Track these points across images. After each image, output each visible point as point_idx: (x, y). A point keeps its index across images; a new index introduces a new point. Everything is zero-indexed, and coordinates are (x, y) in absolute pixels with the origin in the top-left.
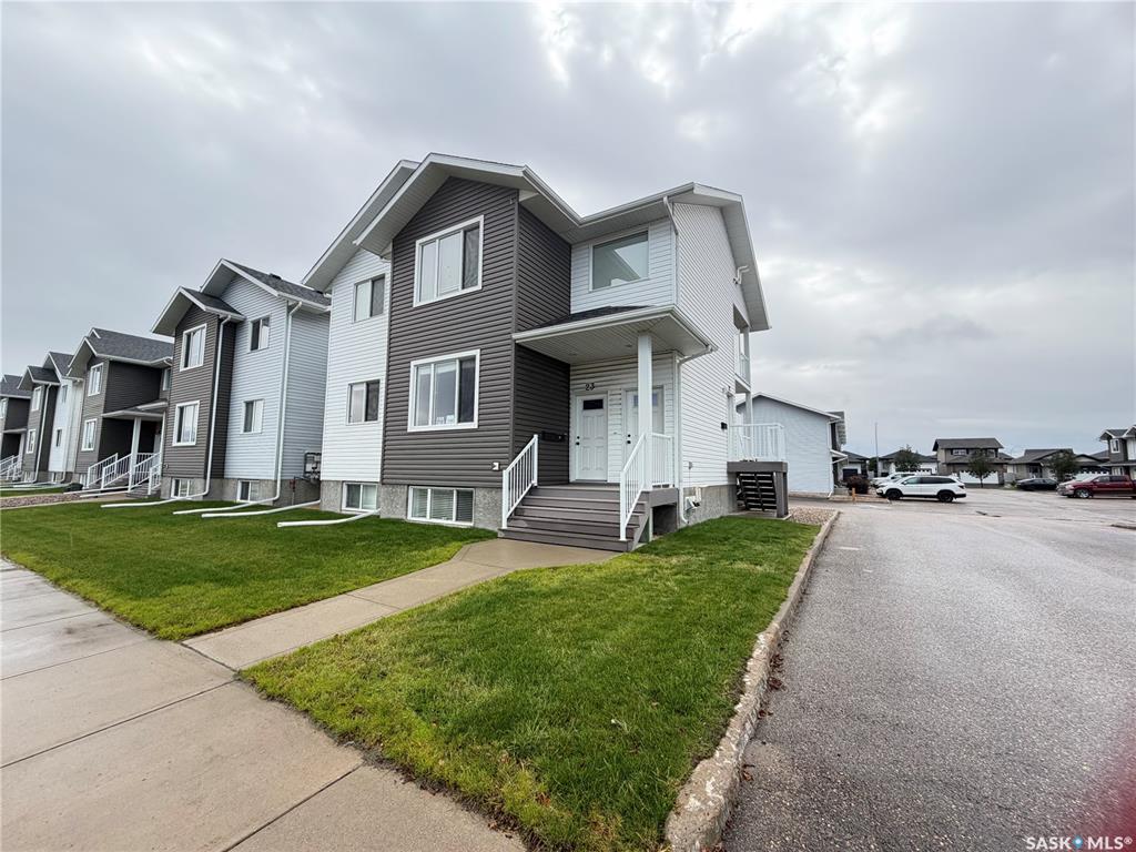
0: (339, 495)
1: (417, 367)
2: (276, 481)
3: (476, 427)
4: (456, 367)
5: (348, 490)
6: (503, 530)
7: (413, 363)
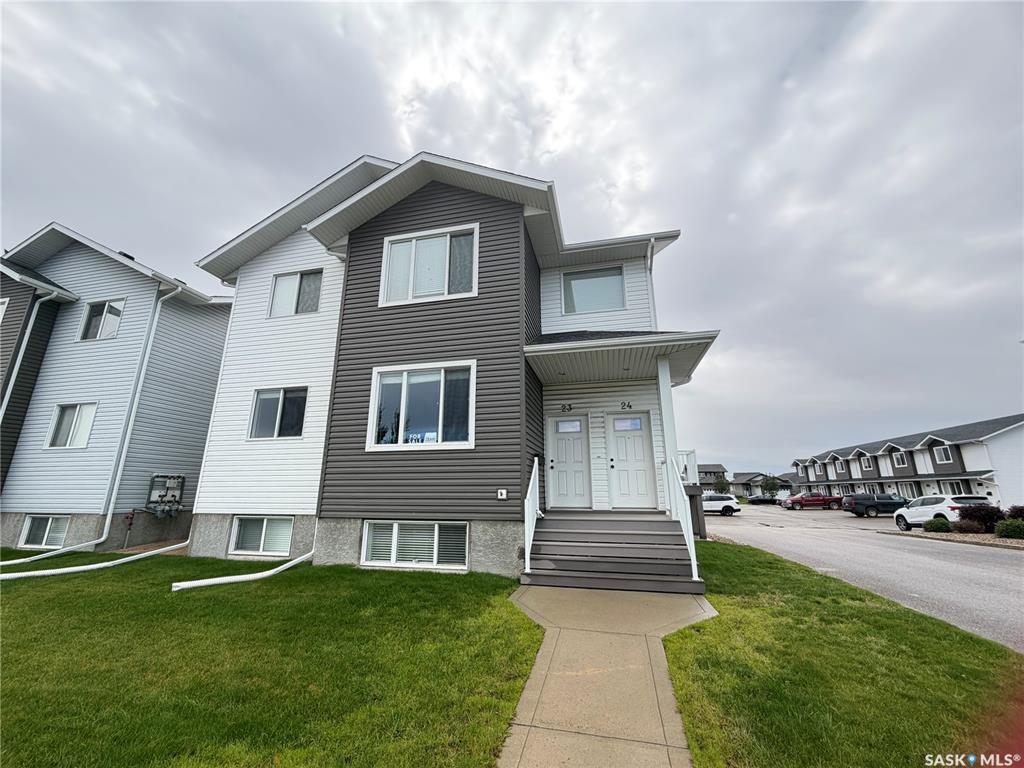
0: (225, 534)
1: (381, 374)
2: (105, 516)
3: (473, 447)
4: (442, 377)
5: (240, 526)
6: (527, 575)
7: (376, 370)
